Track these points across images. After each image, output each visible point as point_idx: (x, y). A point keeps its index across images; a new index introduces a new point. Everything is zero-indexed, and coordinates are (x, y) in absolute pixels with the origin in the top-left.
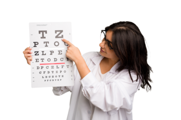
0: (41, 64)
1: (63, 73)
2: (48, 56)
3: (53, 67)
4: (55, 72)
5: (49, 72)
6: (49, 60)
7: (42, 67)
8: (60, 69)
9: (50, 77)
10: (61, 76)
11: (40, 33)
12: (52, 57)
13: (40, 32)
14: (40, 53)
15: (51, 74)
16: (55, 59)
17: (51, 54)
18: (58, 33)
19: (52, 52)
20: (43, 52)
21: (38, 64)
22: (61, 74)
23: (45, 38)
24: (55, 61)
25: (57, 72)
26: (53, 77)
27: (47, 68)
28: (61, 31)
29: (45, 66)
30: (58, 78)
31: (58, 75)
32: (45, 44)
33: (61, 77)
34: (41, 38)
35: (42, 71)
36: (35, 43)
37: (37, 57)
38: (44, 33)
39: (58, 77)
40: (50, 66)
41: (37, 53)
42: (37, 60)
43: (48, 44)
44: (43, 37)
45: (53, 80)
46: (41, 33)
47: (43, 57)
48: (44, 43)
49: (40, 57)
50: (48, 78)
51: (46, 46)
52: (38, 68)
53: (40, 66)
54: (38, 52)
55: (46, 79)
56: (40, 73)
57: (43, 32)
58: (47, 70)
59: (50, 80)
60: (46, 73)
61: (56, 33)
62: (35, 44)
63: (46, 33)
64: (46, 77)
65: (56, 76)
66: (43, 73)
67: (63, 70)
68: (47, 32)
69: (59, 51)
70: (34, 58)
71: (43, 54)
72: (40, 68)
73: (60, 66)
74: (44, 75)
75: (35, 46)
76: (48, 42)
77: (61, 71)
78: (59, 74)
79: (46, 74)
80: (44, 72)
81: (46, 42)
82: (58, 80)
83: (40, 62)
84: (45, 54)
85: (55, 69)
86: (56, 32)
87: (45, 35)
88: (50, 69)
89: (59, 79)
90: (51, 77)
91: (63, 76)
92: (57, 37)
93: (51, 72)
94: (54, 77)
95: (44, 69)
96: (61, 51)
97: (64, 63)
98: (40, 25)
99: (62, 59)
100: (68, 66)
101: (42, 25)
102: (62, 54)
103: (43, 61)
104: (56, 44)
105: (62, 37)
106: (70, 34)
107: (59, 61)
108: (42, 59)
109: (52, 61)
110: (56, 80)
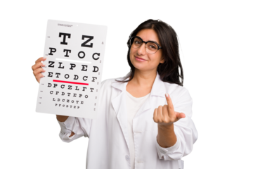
0: (54, 81)
1: (83, 98)
2: (67, 70)
3: (70, 88)
4: (72, 95)
5: (63, 94)
6: (67, 76)
7: (55, 85)
8: (81, 92)
9: (63, 100)
10: (80, 102)
11: (60, 36)
12: (72, 73)
13: (61, 34)
14: (57, 65)
15: (66, 97)
16: (76, 77)
17: (71, 69)
18: (86, 39)
19: (73, 66)
20: (60, 63)
21: (50, 80)
22: (80, 100)
23: (66, 44)
24: (75, 79)
25: (75, 95)
26: (68, 101)
27: (62, 87)
28: (91, 38)
29: (59, 84)
30: (75, 104)
31: (75, 99)
32: (65, 53)
33: (79, 104)
34: (62, 43)
35: (55, 90)
36: (51, 49)
37: (51, 70)
38: (67, 37)
39: (75, 102)
40: (67, 85)
41: (51, 64)
42: (50, 74)
43: (69, 54)
44: (64, 43)
45: (67, 106)
46: (62, 36)
47: (60, 71)
48: (65, 50)
49: (55, 70)
50: (61, 102)
51: (67, 56)
52: (50, 85)
53: (53, 83)
54: (53, 63)
55: (58, 103)
56: (51, 92)
57: (65, 35)
58: (61, 91)
59: (64, 106)
60: (60, 94)
61: (83, 39)
62: (51, 51)
63: (69, 37)
64: (59, 100)
65: (73, 102)
66: (55, 93)
67: (84, 94)
68: (71, 36)
69: (83, 66)
70: (47, 70)
71: (60, 67)
72: (53, 85)
73: (81, 87)
74: (56, 97)
75: (51, 54)
76: (70, 51)
77: (81, 95)
78: (77, 98)
79: (59, 96)
80: (57, 93)
81: (67, 51)
82: (75, 107)
83: (54, 77)
84: (63, 68)
86: (84, 37)
87: (67, 40)
88: (66, 90)
89: (77, 105)
90: (66, 101)
91: (82, 103)
92: (83, 45)
93: (66, 94)
94: (70, 101)
95: (58, 88)
96: (87, 66)
97: (87, 84)
98: (62, 25)
99: (85, 78)
100: (92, 89)
101: (65, 25)
102: (86, 70)
103: (58, 77)
104: (81, 55)
105: (91, 46)
106: (103, 43)
107: (80, 80)
108: (58, 74)
109: (71, 79)
110: (71, 106)
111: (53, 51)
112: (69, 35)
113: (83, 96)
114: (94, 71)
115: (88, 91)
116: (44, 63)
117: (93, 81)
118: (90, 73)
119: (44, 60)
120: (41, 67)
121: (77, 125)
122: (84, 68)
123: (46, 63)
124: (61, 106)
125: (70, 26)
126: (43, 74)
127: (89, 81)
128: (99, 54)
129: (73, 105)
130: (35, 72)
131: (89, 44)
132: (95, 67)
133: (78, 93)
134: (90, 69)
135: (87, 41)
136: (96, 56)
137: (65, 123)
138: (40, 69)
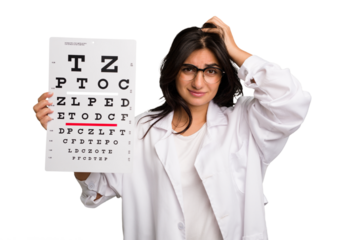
0: (67, 124)
1: (111, 146)
2: (84, 107)
3: (91, 132)
4: (94, 142)
5: (82, 142)
6: (85, 116)
7: (70, 131)
8: (107, 136)
9: (83, 151)
10: (107, 152)
11: (70, 60)
12: (92, 111)
13: (70, 57)
14: (69, 101)
15: (86, 146)
16: (98, 116)
17: (90, 105)
18: (107, 61)
19: (92, 101)
20: (74, 99)
21: (62, 124)
22: (107, 148)
23: (80, 70)
24: (97, 119)
25: (99, 142)
26: (90, 151)
27: (80, 132)
28: (115, 59)
29: (75, 128)
30: (100, 154)
31: (100, 148)
32: (79, 84)
33: (107, 154)
34: (73, 70)
35: (70, 137)
36: (59, 79)
37: (61, 109)
38: (80, 60)
39: (101, 152)
40: (86, 128)
41: (61, 101)
42: (61, 116)
43: (85, 84)
44: (76, 69)
45: (90, 159)
46: (73, 60)
47: (74, 109)
48: (78, 80)
49: (68, 108)
50: (80, 154)
51: (82, 87)
52: (61, 131)
53: (66, 128)
54: (64, 98)
55: (77, 155)
56: (65, 141)
57: (77, 57)
58: (78, 137)
59: (84, 158)
60: (78, 142)
61: (103, 61)
62: (59, 83)
63: (83, 60)
64: (77, 151)
65: (97, 151)
66: (70, 141)
67: (112, 139)
68: (86, 58)
69: (107, 99)
70: (56, 109)
71: (74, 104)
72: (67, 131)
73: (106, 130)
74: (73, 147)
75: (59, 86)
76: (86, 80)
77: (107, 142)
78: (103, 145)
79: (77, 144)
80: (73, 141)
81: (82, 80)
83: (67, 119)
84: (79, 104)
86: (104, 58)
87: (81, 64)
88: (86, 136)
89: (103, 156)
90: (87, 151)
91: (110, 152)
92: (104, 70)
93: (87, 142)
94: (93, 151)
95: (74, 134)
96: (112, 100)
97: (115, 125)
98: (71, 44)
99: (111, 116)
100: (123, 131)
101: (76, 44)
102: (112, 105)
103: (72, 118)
104: (103, 84)
105: (116, 70)
106: (132, 65)
107: (105, 120)
108: (72, 114)
109: (92, 120)
110: (95, 158)
111: (61, 81)
112: (83, 58)
113: (111, 142)
114: (123, 105)
115: (117, 135)
116: (50, 100)
117: (123, 119)
118: (117, 109)
119: (51, 96)
120: (46, 107)
121: (104, 183)
122: (108, 102)
123: (53, 100)
124: (81, 159)
125: (83, 44)
126: (50, 116)
127: (117, 120)
128: (127, 81)
129: (98, 155)
130: (38, 115)
131: (112, 67)
132: (123, 100)
133: (103, 138)
134: (117, 102)
135: (110, 63)
136: (124, 84)
137: (87, 182)
138: (46, 111)
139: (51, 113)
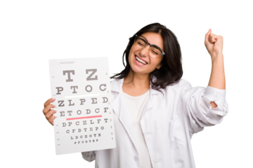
0: (67, 119)
1: (100, 131)
2: (78, 106)
3: (85, 123)
4: (88, 130)
5: (80, 130)
6: (79, 112)
7: (70, 124)
8: (96, 125)
9: (81, 137)
10: (97, 135)
11: (64, 74)
12: (83, 108)
13: (64, 72)
14: (66, 103)
15: (83, 133)
16: (88, 111)
17: (82, 104)
18: (90, 73)
19: (83, 101)
20: (70, 101)
21: (64, 119)
22: (97, 133)
23: (72, 80)
24: (87, 113)
25: (91, 129)
26: (86, 136)
27: (77, 124)
28: (95, 71)
29: (74, 122)
30: (93, 138)
31: (92, 133)
32: (73, 90)
33: (97, 137)
34: (67, 81)
35: (71, 128)
36: (58, 88)
37: (61, 109)
38: (71, 74)
39: (93, 136)
40: (81, 121)
41: (61, 104)
42: (62, 114)
43: (76, 90)
44: (69, 80)
45: (86, 142)
46: (67, 74)
47: (71, 108)
48: (71, 87)
49: (66, 108)
50: (79, 139)
51: (75, 92)
52: (64, 125)
53: (67, 122)
54: (63, 101)
56: (68, 132)
57: (69, 72)
58: (77, 128)
59: (83, 142)
60: (77, 131)
61: (87, 73)
62: (59, 91)
63: (74, 74)
64: (77, 137)
65: (91, 136)
66: (71, 131)
67: (100, 126)
68: (75, 72)
69: (93, 99)
70: (58, 109)
71: (70, 105)
72: (68, 124)
73: (95, 120)
74: (74, 135)
75: (58, 93)
76: (77, 87)
77: (97, 128)
78: (94, 132)
79: (76, 133)
80: (73, 131)
81: (74, 87)
82: (94, 141)
83: (67, 115)
84: (74, 104)
85: (88, 126)
86: (87, 71)
87: (72, 77)
88: (82, 126)
89: (95, 139)
90: (84, 137)
91: (99, 135)
92: (89, 79)
93: (83, 130)
94: (88, 136)
95: (74, 126)
96: (96, 99)
97: (101, 116)
98: (64, 63)
99: (97, 110)
100: (106, 119)
101: (67, 63)
102: (96, 103)
103: (70, 115)
104: (89, 89)
105: (96, 78)
106: (107, 74)
107: (93, 113)
108: (70, 112)
109: (84, 114)
110: (90, 141)
111: (60, 90)
112: (73, 72)
113: (100, 128)
114: (104, 102)
115: (102, 122)
117: (105, 112)
118: (100, 105)
122: (94, 101)
124: (81, 143)
125: (72, 62)
126: (55, 115)
127: (102, 112)
128: (105, 85)
129: (92, 139)
131: (93, 77)
132: (104, 98)
133: (94, 126)
134: (100, 100)
135: (92, 74)
136: (103, 88)
139: (55, 112)
